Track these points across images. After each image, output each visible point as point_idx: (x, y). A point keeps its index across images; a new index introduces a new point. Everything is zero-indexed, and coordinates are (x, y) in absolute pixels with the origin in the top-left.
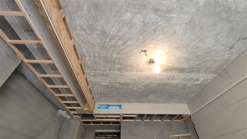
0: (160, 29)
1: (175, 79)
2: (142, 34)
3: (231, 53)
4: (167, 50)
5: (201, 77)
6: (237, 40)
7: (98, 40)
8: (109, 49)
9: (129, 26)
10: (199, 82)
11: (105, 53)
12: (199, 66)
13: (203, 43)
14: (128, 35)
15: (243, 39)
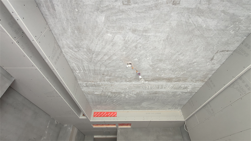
0: (141, 45)
1: (165, 88)
2: (125, 50)
3: (212, 64)
4: (151, 63)
5: (189, 85)
6: (215, 53)
7: (85, 56)
8: (96, 63)
9: (111, 44)
10: (189, 90)
11: (93, 67)
12: (185, 76)
13: (184, 56)
14: (112, 52)
15: (221, 52)
